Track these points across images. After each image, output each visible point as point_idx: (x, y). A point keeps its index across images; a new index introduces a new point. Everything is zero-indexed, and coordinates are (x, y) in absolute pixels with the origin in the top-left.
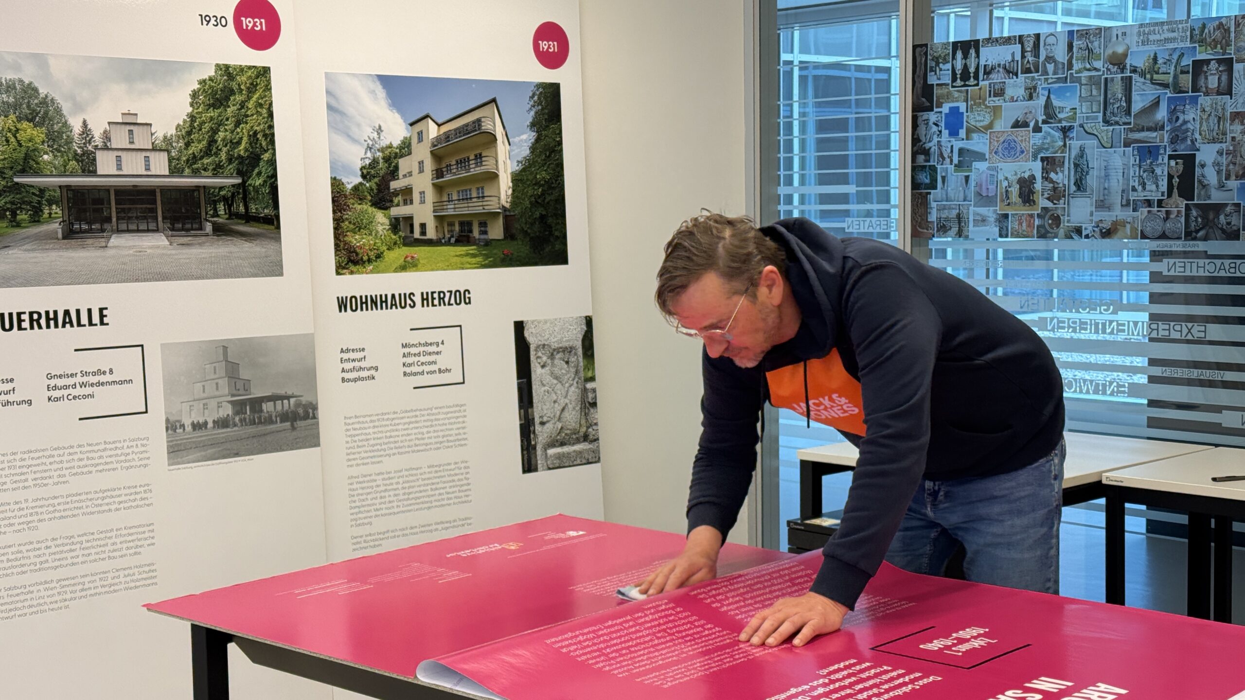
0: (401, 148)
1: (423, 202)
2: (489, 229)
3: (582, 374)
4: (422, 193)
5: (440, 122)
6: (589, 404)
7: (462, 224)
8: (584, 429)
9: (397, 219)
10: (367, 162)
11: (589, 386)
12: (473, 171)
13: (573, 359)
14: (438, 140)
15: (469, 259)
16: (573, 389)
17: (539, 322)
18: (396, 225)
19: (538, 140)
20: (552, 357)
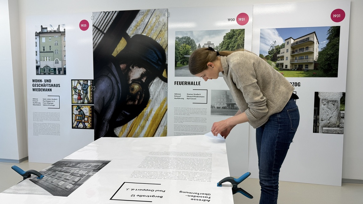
0: (281, 46)
1: (287, 59)
2: (309, 67)
3: (339, 109)
4: (287, 58)
5: (295, 39)
6: (341, 117)
7: (299, 65)
8: (338, 124)
9: (278, 64)
10: (271, 50)
11: (342, 112)
12: (304, 52)
13: (336, 104)
14: (294, 44)
15: (301, 75)
16: (335, 112)
17: (324, 93)
18: (277, 65)
19: (329, 43)
20: (328, 102)
